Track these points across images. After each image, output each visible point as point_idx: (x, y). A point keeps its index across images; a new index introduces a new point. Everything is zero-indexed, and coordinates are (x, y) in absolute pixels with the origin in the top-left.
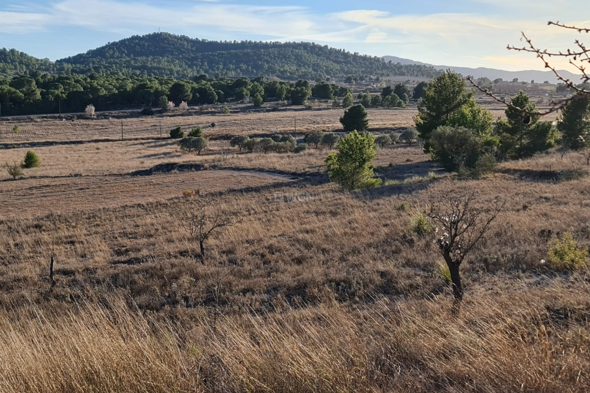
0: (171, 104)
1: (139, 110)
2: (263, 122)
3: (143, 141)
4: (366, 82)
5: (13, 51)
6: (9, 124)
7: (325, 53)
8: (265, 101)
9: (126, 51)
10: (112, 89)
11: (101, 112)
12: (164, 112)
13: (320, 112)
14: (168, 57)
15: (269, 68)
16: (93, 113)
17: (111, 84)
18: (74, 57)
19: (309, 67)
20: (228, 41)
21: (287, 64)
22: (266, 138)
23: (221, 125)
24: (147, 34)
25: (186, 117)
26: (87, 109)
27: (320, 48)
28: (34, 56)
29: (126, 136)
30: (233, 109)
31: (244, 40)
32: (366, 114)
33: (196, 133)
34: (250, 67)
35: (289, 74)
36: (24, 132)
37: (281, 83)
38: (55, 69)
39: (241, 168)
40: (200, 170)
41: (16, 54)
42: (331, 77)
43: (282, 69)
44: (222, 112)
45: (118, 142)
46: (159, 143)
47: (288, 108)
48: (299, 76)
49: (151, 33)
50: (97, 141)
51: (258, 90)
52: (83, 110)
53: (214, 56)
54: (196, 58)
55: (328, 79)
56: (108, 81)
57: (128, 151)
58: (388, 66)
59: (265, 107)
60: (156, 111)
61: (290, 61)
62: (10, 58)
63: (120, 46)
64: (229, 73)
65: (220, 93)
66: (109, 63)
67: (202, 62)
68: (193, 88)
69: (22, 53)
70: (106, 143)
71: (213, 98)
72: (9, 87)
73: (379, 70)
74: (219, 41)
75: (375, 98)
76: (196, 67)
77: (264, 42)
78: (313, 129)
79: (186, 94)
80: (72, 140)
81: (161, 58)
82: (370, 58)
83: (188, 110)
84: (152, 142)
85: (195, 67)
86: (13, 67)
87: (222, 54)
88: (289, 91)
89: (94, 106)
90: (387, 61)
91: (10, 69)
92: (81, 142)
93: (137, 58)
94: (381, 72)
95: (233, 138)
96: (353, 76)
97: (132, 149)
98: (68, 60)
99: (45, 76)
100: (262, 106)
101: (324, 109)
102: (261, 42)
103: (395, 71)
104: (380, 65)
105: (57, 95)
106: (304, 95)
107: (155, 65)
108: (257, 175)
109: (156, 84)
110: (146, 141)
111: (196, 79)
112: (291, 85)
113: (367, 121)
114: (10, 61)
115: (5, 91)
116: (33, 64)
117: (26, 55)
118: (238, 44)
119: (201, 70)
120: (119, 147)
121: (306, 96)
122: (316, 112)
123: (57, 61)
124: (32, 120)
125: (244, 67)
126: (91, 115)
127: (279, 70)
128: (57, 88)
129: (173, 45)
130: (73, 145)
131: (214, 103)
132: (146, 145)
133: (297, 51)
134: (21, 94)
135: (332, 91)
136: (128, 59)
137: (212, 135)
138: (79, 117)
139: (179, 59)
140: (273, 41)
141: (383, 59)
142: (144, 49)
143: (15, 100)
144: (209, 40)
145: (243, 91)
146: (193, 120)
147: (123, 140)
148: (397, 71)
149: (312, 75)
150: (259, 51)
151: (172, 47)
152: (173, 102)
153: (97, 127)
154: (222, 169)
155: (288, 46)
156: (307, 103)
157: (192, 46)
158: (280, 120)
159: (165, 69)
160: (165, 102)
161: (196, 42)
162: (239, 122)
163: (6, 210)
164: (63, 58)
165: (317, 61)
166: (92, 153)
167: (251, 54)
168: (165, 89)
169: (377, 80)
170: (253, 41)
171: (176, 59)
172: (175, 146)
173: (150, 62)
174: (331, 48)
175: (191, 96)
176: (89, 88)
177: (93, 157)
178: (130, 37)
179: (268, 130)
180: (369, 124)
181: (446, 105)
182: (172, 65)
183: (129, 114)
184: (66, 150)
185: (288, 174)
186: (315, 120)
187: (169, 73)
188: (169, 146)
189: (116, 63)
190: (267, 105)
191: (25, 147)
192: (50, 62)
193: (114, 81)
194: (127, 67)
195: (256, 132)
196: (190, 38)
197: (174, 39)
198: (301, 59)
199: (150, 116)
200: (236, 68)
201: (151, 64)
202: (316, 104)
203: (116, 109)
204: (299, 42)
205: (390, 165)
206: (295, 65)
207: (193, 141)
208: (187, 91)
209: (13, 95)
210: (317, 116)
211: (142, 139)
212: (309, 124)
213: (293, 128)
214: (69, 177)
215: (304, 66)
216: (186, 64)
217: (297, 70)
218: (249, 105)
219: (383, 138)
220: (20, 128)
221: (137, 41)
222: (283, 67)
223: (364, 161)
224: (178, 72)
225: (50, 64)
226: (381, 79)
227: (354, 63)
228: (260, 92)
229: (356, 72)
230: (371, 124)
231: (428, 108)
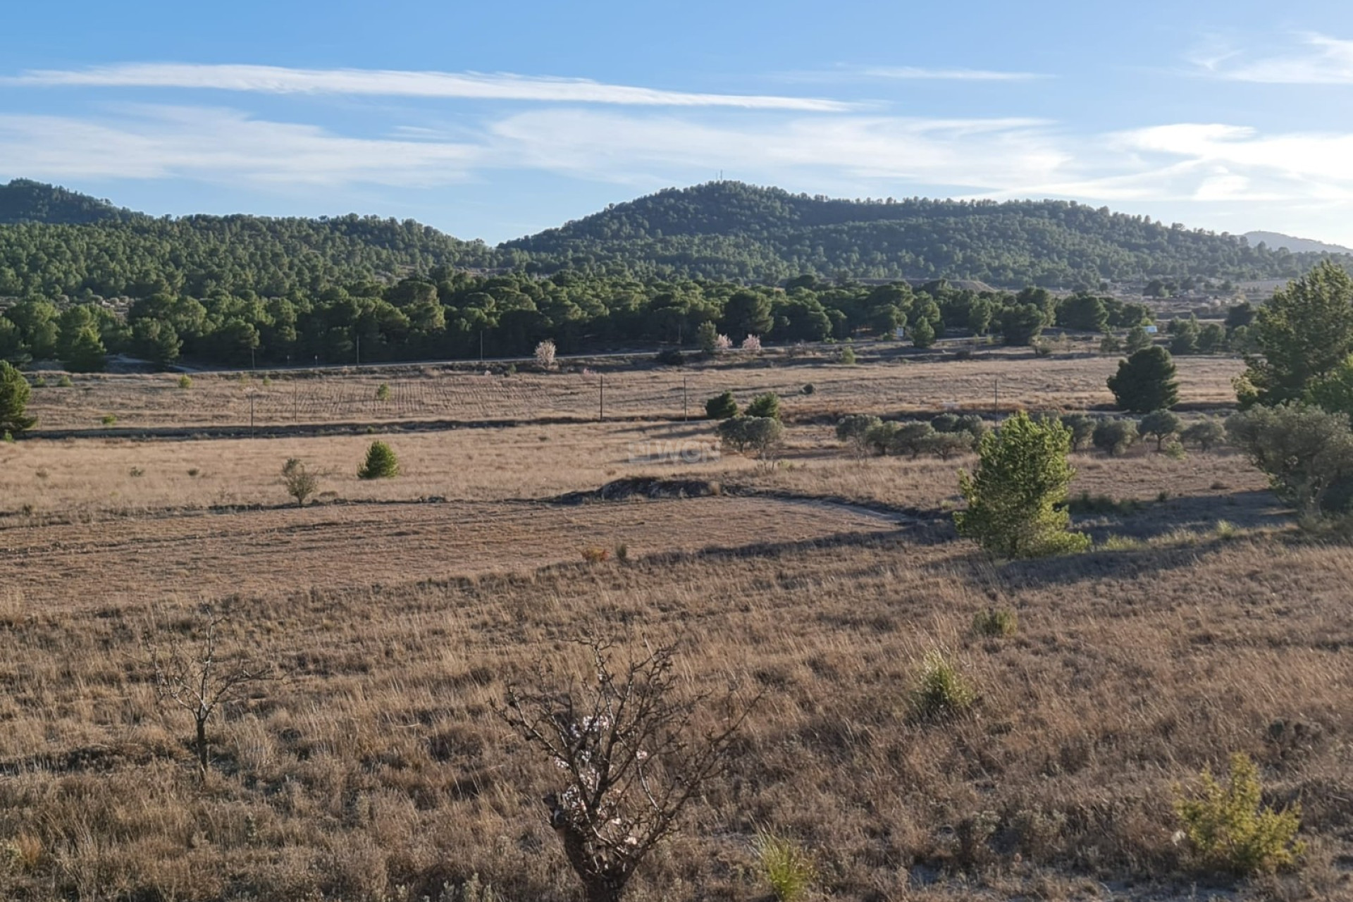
0: (723, 341)
1: (653, 354)
2: (926, 384)
3: (645, 424)
4: (1197, 292)
5: (409, 224)
6: (373, 382)
7: (1102, 226)
8: (939, 335)
9: (647, 224)
10: (598, 307)
11: (570, 358)
12: (706, 359)
13: (1069, 362)
14: (737, 236)
15: (966, 259)
16: (551, 359)
17: (597, 296)
18: (537, 237)
19: (1060, 258)
20: (874, 199)
21: (1009, 251)
22: (916, 422)
23: (827, 391)
24: (695, 185)
25: (754, 371)
26: (538, 350)
27: (1090, 214)
28: (453, 236)
29: (610, 412)
30: (865, 353)
31: (912, 198)
32: (1173, 369)
33: (763, 408)
34: (921, 259)
35: (1011, 275)
36: (400, 398)
37: (983, 295)
38: (495, 263)
39: (793, 493)
40: (698, 495)
41: (416, 231)
42: (1113, 281)
43: (996, 263)
44: (838, 360)
45: (590, 424)
46: (680, 429)
47: (993, 352)
48: (1035, 278)
49: (704, 182)
50: (544, 421)
51: (926, 310)
52: (530, 352)
53: (840, 232)
54: (799, 239)
55: (1104, 287)
56: (593, 288)
57: (606, 446)
58: (1256, 254)
59: (939, 351)
60: (691, 355)
61: (1016, 244)
62: (403, 240)
63: (634, 212)
64: (873, 271)
65: (837, 315)
66: (608, 250)
67: (813, 247)
68: (777, 307)
69: (428, 229)
70: (565, 426)
71: (821, 329)
72: (380, 302)
73: (1232, 264)
74: (853, 200)
75: (1207, 331)
76: (799, 259)
77: (957, 199)
78: (1041, 402)
79: (760, 318)
80: (493, 418)
81: (721, 238)
82: (1212, 237)
83: (761, 354)
84: (663, 426)
85: (795, 259)
86: (409, 258)
87: (860, 228)
88: (998, 313)
89: (555, 343)
90: (1252, 244)
91: (402, 263)
92: (511, 424)
93: (668, 238)
94: (1237, 270)
95: (842, 421)
96: (1166, 280)
97: (614, 440)
98: (523, 244)
99: (460, 277)
100: (933, 347)
101: (1081, 356)
102: (949, 200)
103: (1272, 266)
104: (1236, 254)
105: (479, 319)
106: (1034, 322)
107: (708, 253)
108: (823, 513)
109: (697, 298)
110: (652, 423)
111: (791, 285)
112: (1007, 301)
113: (1175, 385)
114: (402, 246)
115: (371, 310)
116: (451, 253)
117: (436, 232)
118: (897, 206)
119: (809, 265)
120: (589, 435)
121: (1037, 324)
122: (1058, 364)
123: (501, 246)
124: (422, 373)
125: (907, 257)
126: (546, 364)
127: (989, 265)
128: (481, 305)
129: (750, 208)
130: (493, 430)
131: (822, 340)
132: (649, 433)
133: (1034, 220)
134: (404, 317)
135: (1104, 315)
136: (651, 240)
137: (802, 413)
138: (521, 368)
139: (761, 241)
140: (979, 198)
141: (1243, 239)
142: (686, 217)
143: (392, 331)
144: (831, 198)
145: (891, 312)
146: (766, 377)
147: (603, 420)
148: (1276, 267)
149: (1066, 276)
150: (943, 221)
151: (748, 213)
152: (730, 336)
153: (555, 390)
154: (751, 496)
155: (1013, 210)
156: (1038, 341)
157: (792, 212)
158: (967, 381)
159: (728, 263)
160: (710, 335)
161: (801, 203)
162: (870, 383)
163: (201, 580)
164: (514, 238)
165: (1080, 244)
166: (528, 448)
167: (926, 227)
168: (715, 306)
169: (1226, 289)
170: (932, 200)
171: (756, 239)
172: (711, 437)
173: (697, 246)
174: (1116, 215)
175: (771, 323)
176: (549, 305)
177: (525, 457)
178: (658, 192)
179: (934, 404)
180: (1181, 392)
181: (1317, 350)
182: (745, 255)
183: (629, 362)
184: (475, 441)
185: (897, 511)
186: (1050, 381)
187: (737, 271)
188: (700, 436)
189: (622, 250)
190: (945, 345)
191: (393, 432)
192: (484, 248)
193: (607, 288)
194: (647, 258)
195: (906, 407)
196: (789, 193)
197: (752, 196)
198: (1044, 238)
199: (675, 368)
200: (890, 260)
201: (698, 251)
202: (1063, 343)
203: (603, 351)
204: (1041, 200)
205: (1162, 498)
206: (1026, 253)
207: (748, 426)
208: (761, 312)
209: (388, 319)
210: (1058, 372)
211: (644, 418)
212: (1036, 390)
213: (992, 401)
214: (418, 502)
215: (1048, 255)
216: (777, 250)
217: (1032, 265)
218: (903, 344)
220: (392, 391)
221: (672, 201)
222: (998, 257)
224: (756, 270)
225: (484, 253)
226: (1234, 285)
227: (1172, 249)
228: (929, 316)
229: (1174, 269)
230: (1185, 394)
231: (1271, 357)
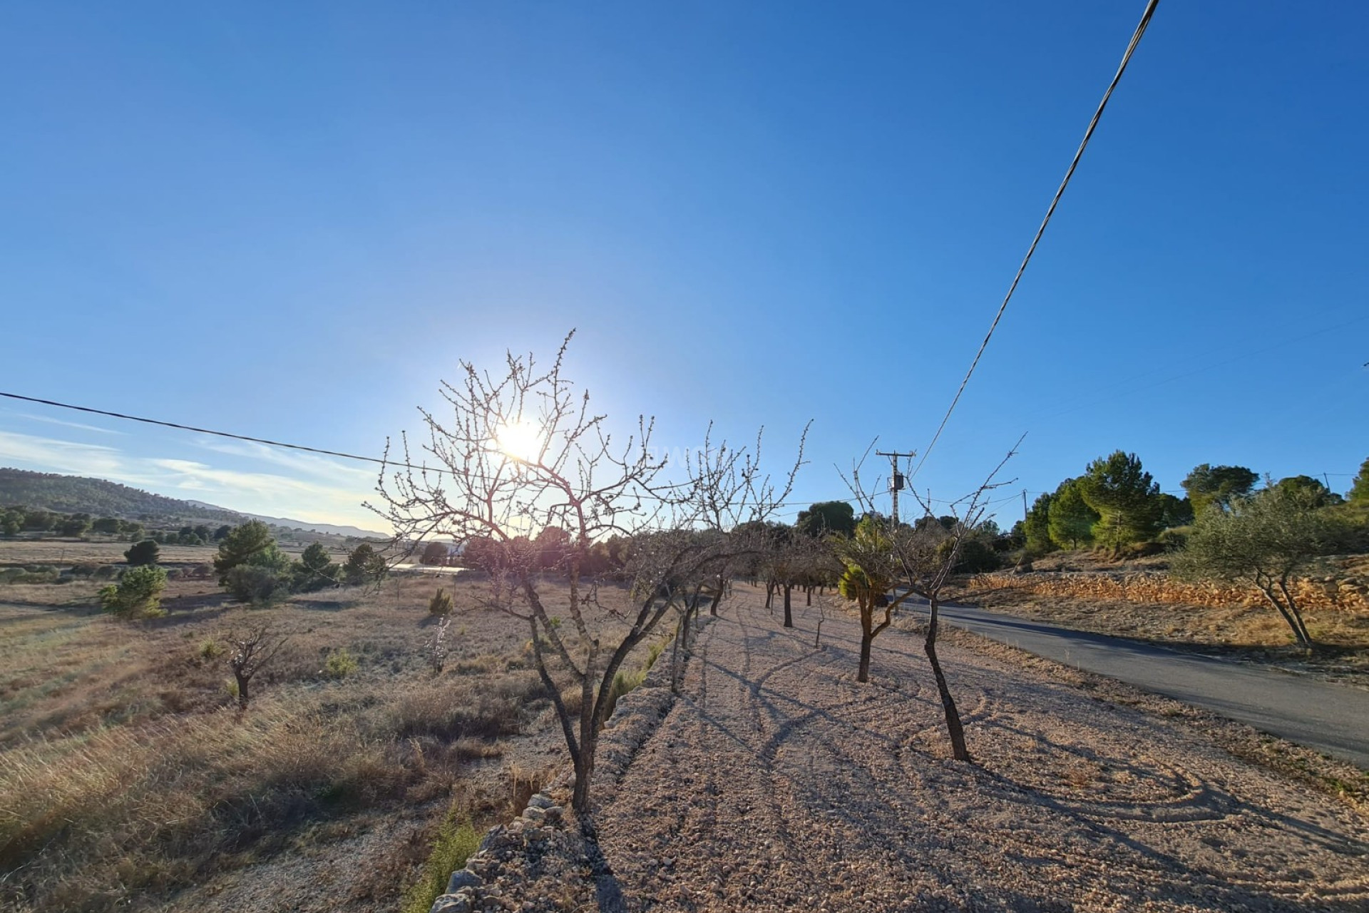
2: (15, 552)
4: (164, 520)
8: (22, 530)
13: (100, 545)
15: (38, 498)
19: (94, 502)
21: (65, 496)
22: (15, 568)
27: (113, 485)
32: (158, 550)
35: (65, 506)
37: (52, 514)
42: (121, 513)
43: (57, 501)
47: (55, 539)
48: (78, 509)
51: (15, 519)
55: (117, 515)
59: (22, 537)
61: (70, 494)
75: (171, 536)
78: (86, 561)
88: (61, 523)
94: (182, 513)
96: (149, 515)
100: (18, 535)
101: (106, 542)
103: (198, 514)
106: (82, 527)
112: (66, 517)
113: (158, 556)
121: (84, 529)
122: (94, 544)
127: (52, 501)
135: (120, 526)
141: (187, 502)
148: (200, 514)
149: (96, 509)
156: (84, 535)
158: (40, 551)
165: (106, 497)
169: (177, 520)
181: (248, 547)
185: (43, 605)
186: (91, 552)
190: (25, 534)
198: (86, 493)
202: (97, 536)
204: (88, 477)
205: (180, 597)
206: (75, 498)
210: (95, 548)
212: (83, 556)
213: (59, 559)
215: (87, 500)
217: (78, 503)
219: (175, 571)
222: (58, 498)
223: (150, 593)
226: (181, 519)
227: (153, 503)
228: (18, 521)
229: (152, 511)
230: (162, 559)
231: (229, 548)
